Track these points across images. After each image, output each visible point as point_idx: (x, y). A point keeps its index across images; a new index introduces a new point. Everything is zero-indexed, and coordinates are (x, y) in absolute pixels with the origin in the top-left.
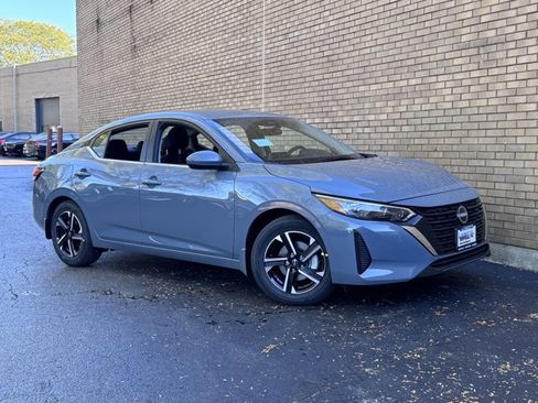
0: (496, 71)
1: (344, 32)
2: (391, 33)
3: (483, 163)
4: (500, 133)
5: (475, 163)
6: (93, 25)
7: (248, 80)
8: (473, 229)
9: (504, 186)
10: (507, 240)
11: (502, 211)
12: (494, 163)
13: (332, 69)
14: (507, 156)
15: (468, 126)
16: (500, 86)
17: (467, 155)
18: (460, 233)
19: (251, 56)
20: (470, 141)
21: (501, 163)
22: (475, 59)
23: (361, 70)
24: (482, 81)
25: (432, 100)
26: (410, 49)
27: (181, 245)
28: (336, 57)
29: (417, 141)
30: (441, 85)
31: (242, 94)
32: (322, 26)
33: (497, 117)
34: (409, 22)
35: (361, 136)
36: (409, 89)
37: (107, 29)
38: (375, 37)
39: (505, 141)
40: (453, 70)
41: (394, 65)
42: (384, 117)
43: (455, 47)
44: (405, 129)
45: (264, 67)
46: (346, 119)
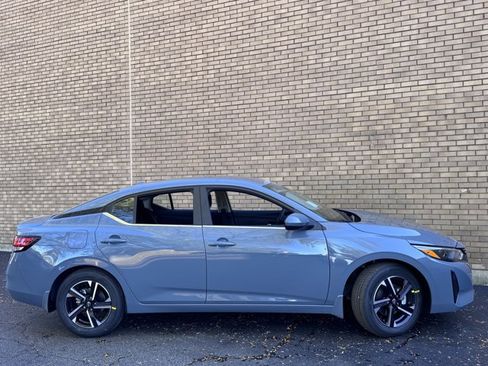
0: (385, 152)
15: (363, 187)
16: (389, 161)
22: (366, 143)
27: (263, 299)
33: (388, 181)
39: (396, 197)
41: (289, 143)
43: (348, 135)
44: (303, 188)
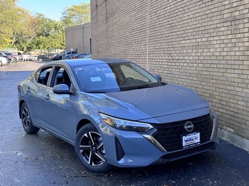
0: (239, 36)
1: (177, 11)
2: (195, 12)
3: (232, 88)
4: (240, 72)
5: (229, 88)
6: (95, 7)
7: (142, 35)
8: (198, 135)
9: (242, 103)
10: (243, 134)
11: (241, 117)
12: (237, 89)
13: (172, 31)
14: (244, 86)
15: (226, 66)
16: (241, 44)
17: (226, 83)
18: (184, 138)
19: (144, 23)
20: (227, 75)
21: (240, 90)
22: (230, 28)
23: (183, 32)
24: (233, 41)
25: (212, 50)
26: (203, 21)
28: (173, 25)
29: (205, 73)
30: (215, 42)
31: (140, 42)
32: (169, 8)
33: (239, 62)
34: (202, 6)
35: (183, 67)
36: (202, 43)
37: (99, 9)
38: (189, 14)
39: (243, 77)
40: (220, 34)
41: (196, 30)
42: (191, 58)
43: (221, 21)
44: (200, 65)
45: (148, 29)
46: (177, 58)
